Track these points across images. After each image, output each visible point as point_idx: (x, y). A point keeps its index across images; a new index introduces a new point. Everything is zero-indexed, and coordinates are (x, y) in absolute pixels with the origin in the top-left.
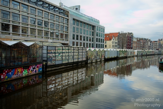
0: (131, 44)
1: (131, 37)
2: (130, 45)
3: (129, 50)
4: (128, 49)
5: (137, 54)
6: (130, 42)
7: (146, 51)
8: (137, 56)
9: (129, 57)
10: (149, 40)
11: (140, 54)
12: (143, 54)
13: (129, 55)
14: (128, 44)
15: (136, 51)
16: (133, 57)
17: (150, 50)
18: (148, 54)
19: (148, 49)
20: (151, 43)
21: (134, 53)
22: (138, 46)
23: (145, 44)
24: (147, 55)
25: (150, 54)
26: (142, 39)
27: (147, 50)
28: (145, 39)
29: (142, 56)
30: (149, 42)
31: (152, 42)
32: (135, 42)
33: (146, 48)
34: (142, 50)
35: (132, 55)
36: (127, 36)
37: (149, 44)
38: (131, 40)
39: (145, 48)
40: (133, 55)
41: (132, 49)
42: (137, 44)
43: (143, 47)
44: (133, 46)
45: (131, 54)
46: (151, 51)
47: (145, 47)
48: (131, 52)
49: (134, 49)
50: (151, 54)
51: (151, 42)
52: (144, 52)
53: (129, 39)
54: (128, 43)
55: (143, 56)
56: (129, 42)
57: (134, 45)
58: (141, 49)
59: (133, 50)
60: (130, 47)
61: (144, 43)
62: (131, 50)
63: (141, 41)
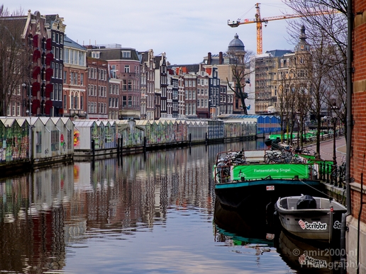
0: (56, 87)
1: (49, 41)
2: (50, 88)
3: (44, 119)
4: (34, 113)
5: (88, 147)
6: (50, 72)
7: (139, 123)
8: (91, 156)
9: (46, 164)
10: (157, 59)
11: (111, 144)
12: (126, 143)
13: (46, 152)
14: (36, 87)
15: (83, 125)
16: (68, 160)
17: (163, 120)
18: (153, 140)
19: (151, 115)
20: (169, 77)
21: (73, 135)
22: (97, 99)
23: (134, 84)
24: (146, 149)
25: (163, 140)
26: (118, 53)
27: (144, 117)
28: (134, 53)
29: (121, 152)
30: (158, 72)
31: (172, 73)
32: (75, 72)
33: (143, 108)
34: (122, 118)
35: (63, 151)
36: (29, 35)
37: (157, 85)
38: (50, 59)
39: (137, 108)
40: (66, 152)
41: (59, 113)
42: (88, 82)
43: (125, 102)
44: (65, 95)
45: (54, 147)
46: (167, 126)
47: (134, 100)
48: (55, 135)
49: (71, 117)
50: (171, 138)
51: (167, 69)
52: (128, 129)
53: (37, 54)
54: (35, 76)
55: (128, 155)
56: (37, 71)
57: (73, 90)
58: (111, 112)
59: (65, 120)
60: (50, 104)
61: (129, 77)
62: (55, 120)
63: (114, 67)
